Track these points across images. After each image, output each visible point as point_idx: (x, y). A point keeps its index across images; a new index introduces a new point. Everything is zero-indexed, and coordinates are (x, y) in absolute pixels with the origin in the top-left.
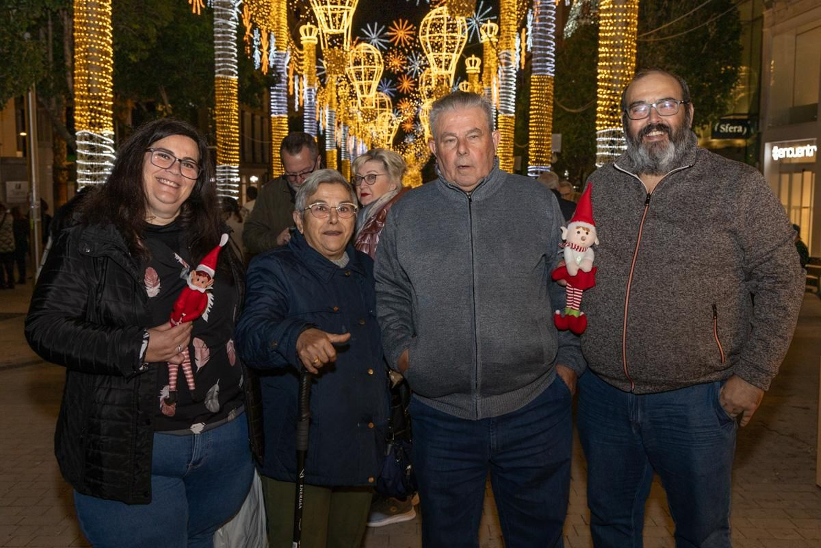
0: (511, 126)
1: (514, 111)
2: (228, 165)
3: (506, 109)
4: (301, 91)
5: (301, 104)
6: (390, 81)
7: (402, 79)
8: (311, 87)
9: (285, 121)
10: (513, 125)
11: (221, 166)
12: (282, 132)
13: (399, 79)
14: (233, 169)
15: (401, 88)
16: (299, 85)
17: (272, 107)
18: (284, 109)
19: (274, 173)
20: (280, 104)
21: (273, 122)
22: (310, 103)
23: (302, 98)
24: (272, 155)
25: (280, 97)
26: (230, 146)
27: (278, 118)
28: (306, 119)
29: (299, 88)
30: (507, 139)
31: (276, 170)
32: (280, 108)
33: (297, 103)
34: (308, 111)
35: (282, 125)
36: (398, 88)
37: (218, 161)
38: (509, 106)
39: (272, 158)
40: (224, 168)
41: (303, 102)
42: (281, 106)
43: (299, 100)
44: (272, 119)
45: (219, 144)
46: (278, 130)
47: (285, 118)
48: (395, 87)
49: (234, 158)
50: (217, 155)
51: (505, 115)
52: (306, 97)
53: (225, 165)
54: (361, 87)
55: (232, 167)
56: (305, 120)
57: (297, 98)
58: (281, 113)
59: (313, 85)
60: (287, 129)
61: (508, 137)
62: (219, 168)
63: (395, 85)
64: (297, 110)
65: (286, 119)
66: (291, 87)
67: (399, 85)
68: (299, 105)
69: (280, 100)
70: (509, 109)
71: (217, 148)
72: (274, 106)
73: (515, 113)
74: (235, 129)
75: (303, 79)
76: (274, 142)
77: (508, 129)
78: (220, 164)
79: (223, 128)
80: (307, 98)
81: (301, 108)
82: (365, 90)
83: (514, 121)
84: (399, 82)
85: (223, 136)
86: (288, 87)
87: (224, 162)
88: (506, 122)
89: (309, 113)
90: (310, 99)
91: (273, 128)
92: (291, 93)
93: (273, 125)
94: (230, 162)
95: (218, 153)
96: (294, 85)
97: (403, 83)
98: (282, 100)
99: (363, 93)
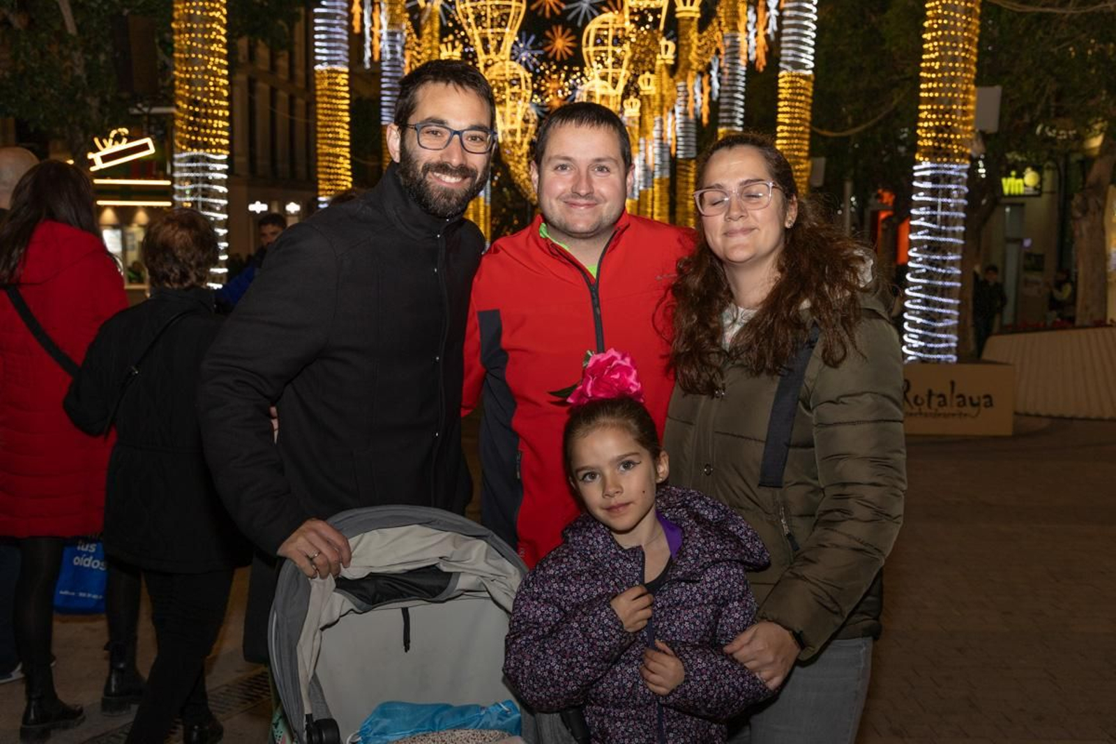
0: (807, 96)
1: (812, 65)
2: (201, 152)
3: (795, 59)
4: (376, 30)
5: (376, 58)
6: (533, 38)
7: (553, 33)
8: (396, 30)
9: (343, 79)
10: (810, 94)
11: (184, 155)
12: (338, 102)
13: (548, 34)
14: (215, 161)
15: (552, 49)
16: (372, 19)
17: (317, 50)
18: (342, 54)
19: (320, 187)
20: (333, 45)
21: (317, 82)
22: (394, 59)
23: (379, 46)
24: (316, 149)
25: (332, 30)
26: (207, 106)
27: (329, 72)
28: (385, 89)
29: (373, 25)
30: (798, 122)
31: (323, 180)
32: (333, 52)
33: (368, 54)
34: (389, 74)
35: (338, 88)
36: (547, 49)
37: (177, 142)
38: (803, 55)
39: (317, 155)
40: (192, 159)
41: (381, 53)
42: (335, 48)
43: (372, 47)
44: (317, 76)
45: (180, 103)
46: (329, 97)
47: (343, 73)
48: (541, 48)
49: (215, 136)
50: (174, 127)
51: (794, 73)
52: (385, 46)
53: (195, 152)
54: (485, 41)
55: (212, 156)
56: (384, 92)
57: (367, 45)
58: (335, 62)
59: (399, 26)
60: (347, 95)
61: (800, 118)
62: (180, 160)
63: (540, 44)
64: (368, 66)
65: (346, 76)
66: (357, 17)
67: (548, 45)
68: (372, 58)
69: (332, 36)
70: (803, 61)
71: (174, 110)
72: (321, 50)
73: (813, 69)
74: (220, 66)
75: (380, 10)
76: (319, 123)
77: (801, 101)
78: (182, 151)
79: (189, 61)
80: (387, 48)
81: (376, 64)
82: (492, 44)
83: (811, 84)
84: (549, 39)
85: (189, 81)
86: (350, 18)
87: (193, 145)
88: (796, 88)
89: (390, 78)
90: (393, 52)
91: (319, 93)
92: (357, 30)
93: (319, 87)
94: (206, 145)
95: (178, 123)
96: (362, 15)
97: (554, 41)
98: (338, 36)
99: (487, 52)
